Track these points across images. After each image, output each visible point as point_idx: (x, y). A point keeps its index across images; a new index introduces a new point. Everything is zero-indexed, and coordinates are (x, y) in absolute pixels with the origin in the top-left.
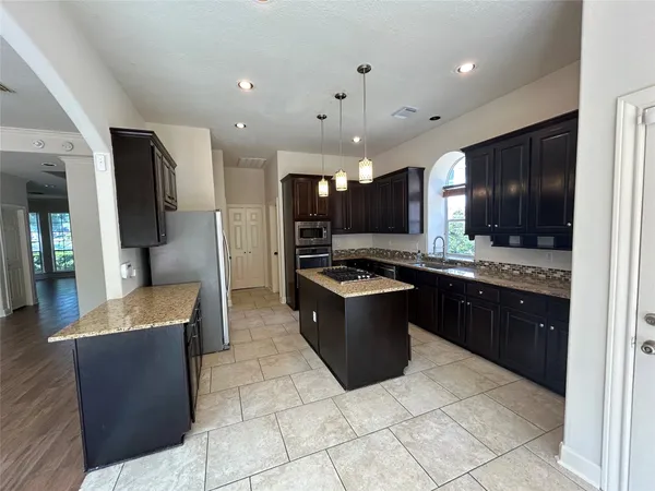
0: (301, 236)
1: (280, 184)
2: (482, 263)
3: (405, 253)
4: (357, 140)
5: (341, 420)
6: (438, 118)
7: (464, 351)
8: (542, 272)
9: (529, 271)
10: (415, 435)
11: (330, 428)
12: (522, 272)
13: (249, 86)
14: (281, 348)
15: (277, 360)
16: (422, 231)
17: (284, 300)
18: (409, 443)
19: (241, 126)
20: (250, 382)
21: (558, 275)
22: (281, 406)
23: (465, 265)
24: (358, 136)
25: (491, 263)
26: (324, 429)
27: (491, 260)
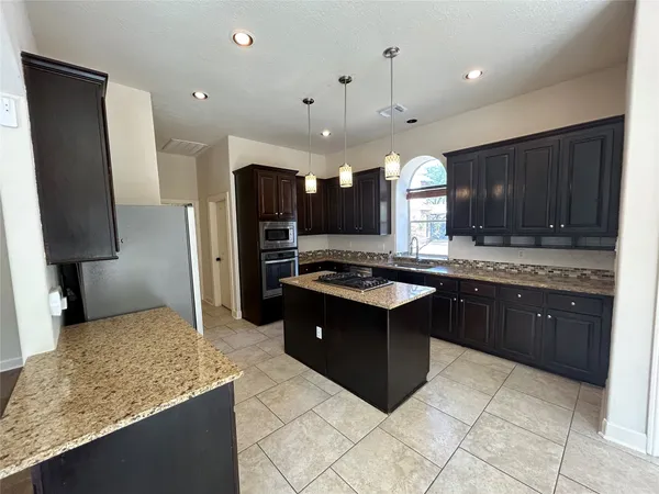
0: (267, 238)
1: (232, 177)
2: (456, 261)
3: (369, 254)
4: (326, 133)
5: (409, 453)
6: (415, 121)
7: (455, 346)
8: (514, 267)
9: (503, 267)
10: (489, 448)
11: (406, 466)
12: (496, 269)
13: (247, 41)
14: (277, 375)
15: (282, 393)
16: (389, 232)
17: (239, 315)
18: (489, 458)
19: (200, 95)
20: (269, 432)
21: (529, 269)
22: (331, 456)
23: (437, 264)
24: (329, 129)
25: (465, 262)
26: (400, 470)
27: (465, 258)
